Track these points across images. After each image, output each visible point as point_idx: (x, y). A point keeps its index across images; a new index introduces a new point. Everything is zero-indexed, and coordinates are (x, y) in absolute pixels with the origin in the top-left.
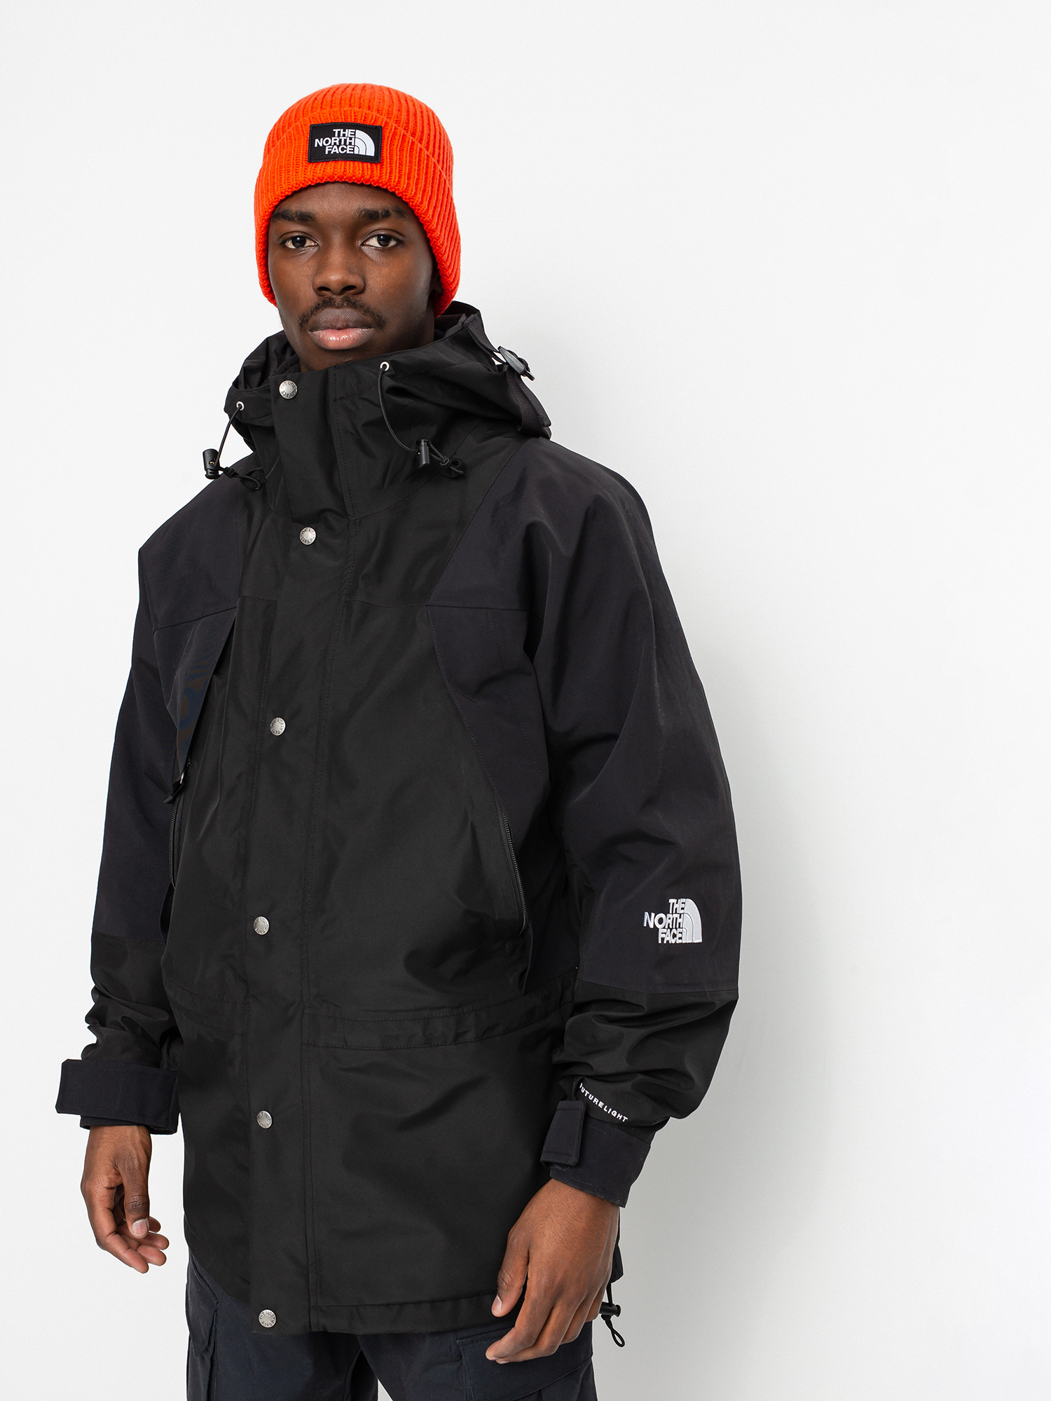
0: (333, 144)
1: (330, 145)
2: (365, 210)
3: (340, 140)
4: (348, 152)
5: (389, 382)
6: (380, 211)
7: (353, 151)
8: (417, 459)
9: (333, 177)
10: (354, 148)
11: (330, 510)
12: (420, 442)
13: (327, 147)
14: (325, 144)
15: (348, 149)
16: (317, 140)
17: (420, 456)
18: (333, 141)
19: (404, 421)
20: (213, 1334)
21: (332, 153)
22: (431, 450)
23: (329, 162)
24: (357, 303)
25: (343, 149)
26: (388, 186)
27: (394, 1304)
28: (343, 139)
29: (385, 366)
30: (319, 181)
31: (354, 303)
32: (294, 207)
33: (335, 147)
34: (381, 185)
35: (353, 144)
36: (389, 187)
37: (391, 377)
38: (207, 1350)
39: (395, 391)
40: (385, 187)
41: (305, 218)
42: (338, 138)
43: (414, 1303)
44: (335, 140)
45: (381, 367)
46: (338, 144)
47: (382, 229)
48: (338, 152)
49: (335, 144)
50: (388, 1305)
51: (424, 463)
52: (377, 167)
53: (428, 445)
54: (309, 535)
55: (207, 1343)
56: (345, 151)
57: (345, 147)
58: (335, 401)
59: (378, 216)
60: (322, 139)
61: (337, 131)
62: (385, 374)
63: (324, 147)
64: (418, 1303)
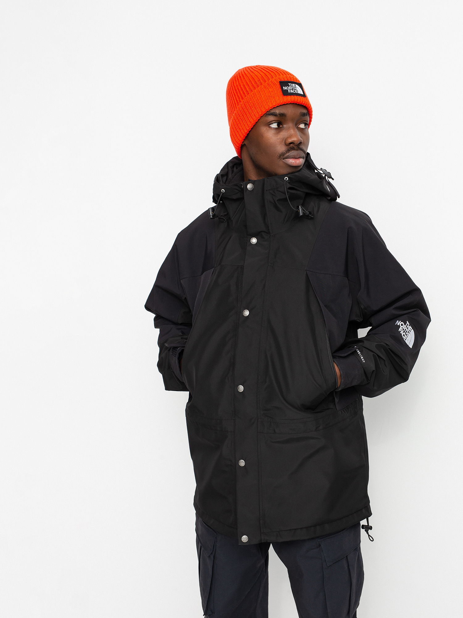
5: (289, 186)
8: (298, 213)
11: (264, 232)
12: (299, 207)
13: (289, 90)
16: (284, 87)
17: (299, 212)
19: (293, 198)
20: (215, 546)
22: (303, 209)
27: (292, 530)
29: (286, 179)
33: (291, 90)
37: (289, 183)
38: (212, 553)
39: (290, 188)
42: (291, 87)
43: (300, 529)
45: (285, 179)
50: (290, 530)
51: (301, 215)
53: (302, 208)
54: (254, 241)
55: (212, 550)
58: (267, 191)
61: (289, 84)
62: (287, 182)
63: (287, 90)
64: (301, 529)
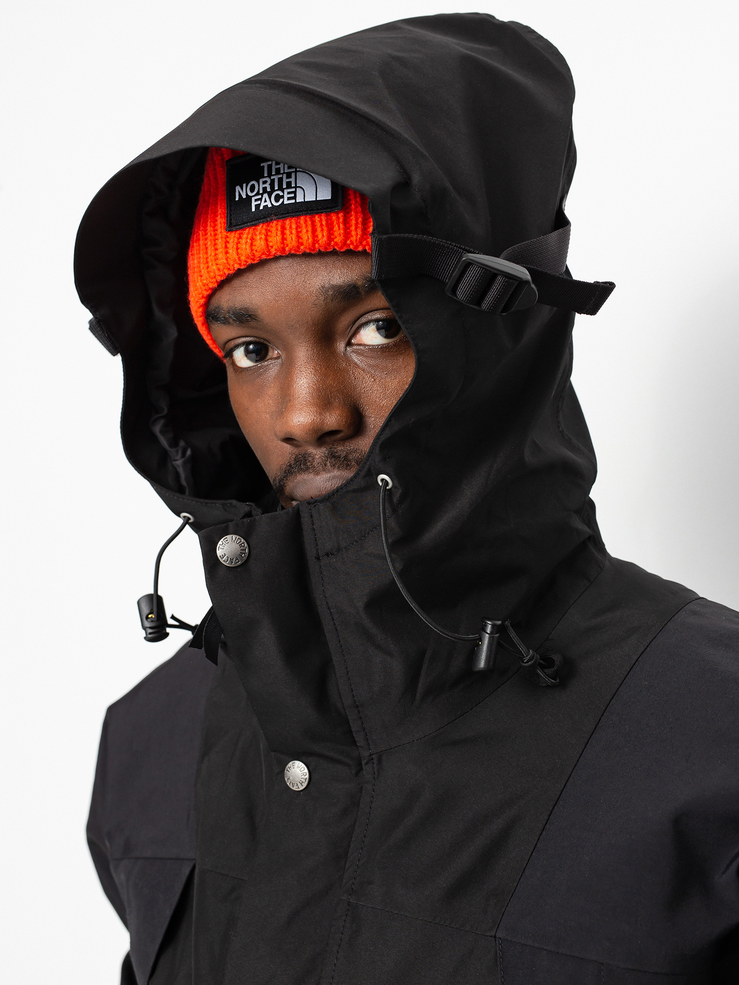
0: (261, 192)
1: (258, 194)
2: (333, 287)
3: (273, 181)
4: (286, 202)
6: (360, 283)
7: (295, 198)
9: (269, 251)
10: (295, 193)
13: (253, 199)
14: (250, 194)
15: (286, 196)
16: (238, 188)
18: (261, 186)
21: (261, 208)
23: (256, 225)
24: (351, 457)
25: (278, 198)
26: (364, 246)
28: (276, 178)
30: (250, 262)
31: (346, 458)
32: (227, 300)
33: (266, 196)
34: (351, 247)
35: (293, 185)
36: (367, 248)
40: (360, 249)
41: (245, 317)
42: (268, 179)
44: (265, 182)
46: (269, 190)
47: (377, 310)
48: (270, 206)
49: (265, 189)
51: (482, 666)
52: (338, 218)
56: (281, 201)
57: (281, 194)
58: (318, 558)
59: (358, 293)
60: (244, 185)
61: (265, 165)
63: (249, 198)
